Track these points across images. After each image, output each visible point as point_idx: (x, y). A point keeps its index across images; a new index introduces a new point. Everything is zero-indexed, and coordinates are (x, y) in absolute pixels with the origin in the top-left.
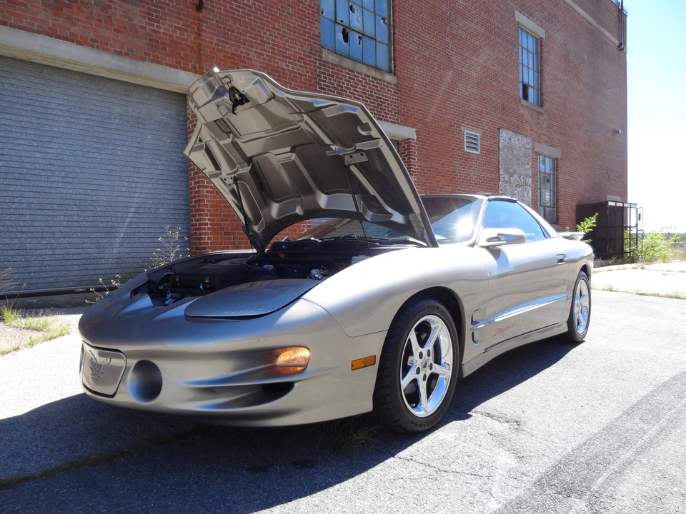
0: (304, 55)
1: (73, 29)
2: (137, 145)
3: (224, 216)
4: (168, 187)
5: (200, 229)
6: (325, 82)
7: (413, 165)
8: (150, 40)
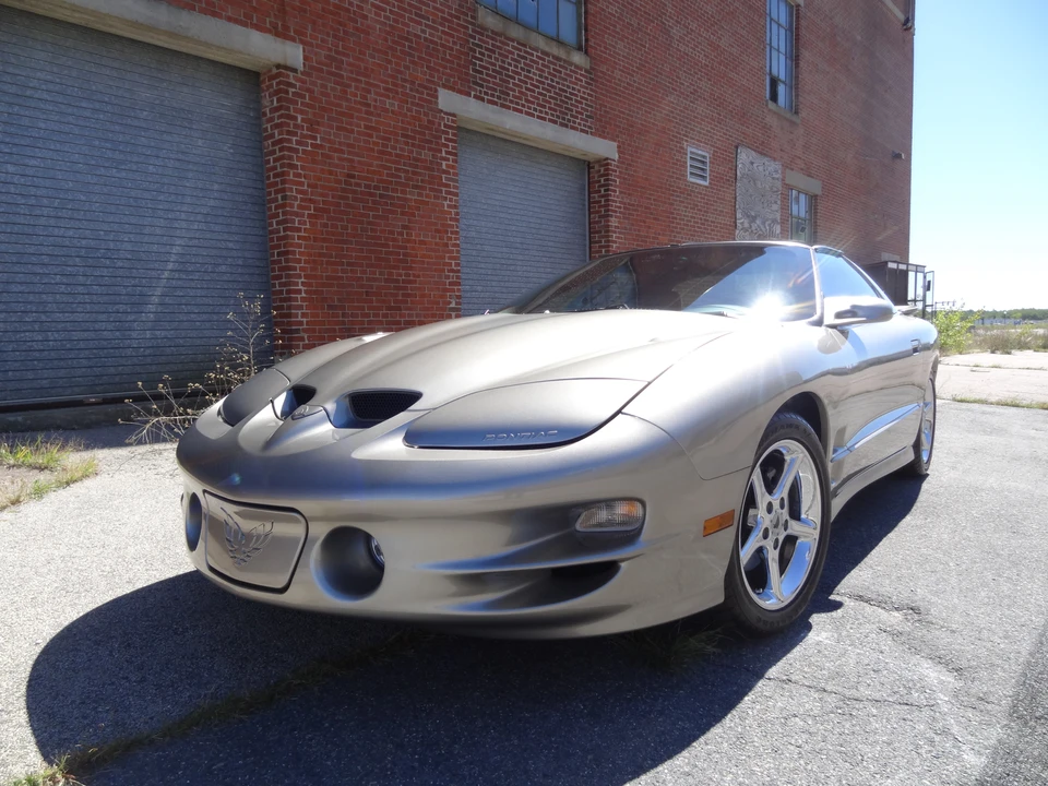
0: (450, 15)
2: (181, 156)
3: (328, 278)
4: (234, 229)
5: (290, 299)
6: (481, 60)
7: (614, 201)
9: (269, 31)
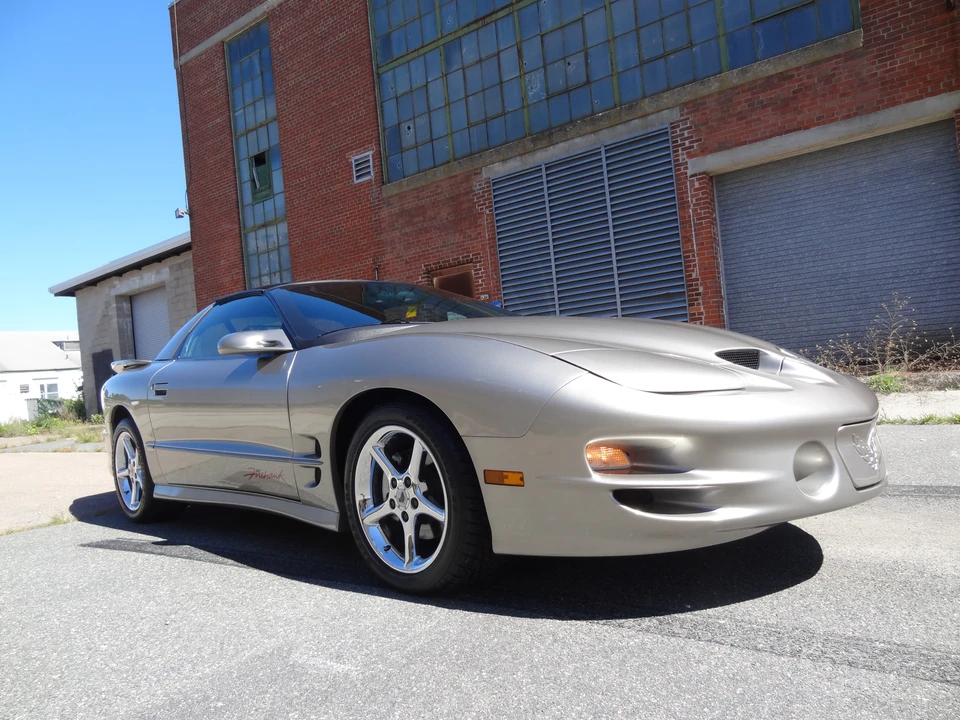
2: (891, 201)
8: (883, 84)
9: (945, 91)
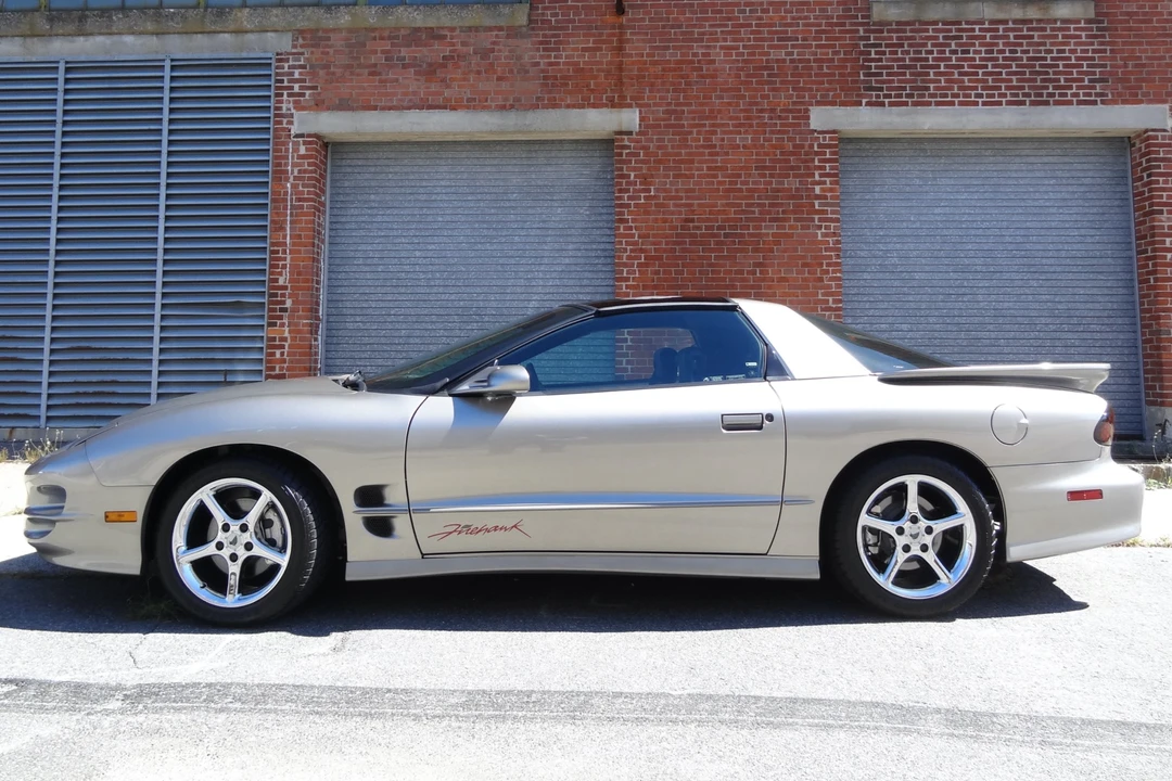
0: (830, 25)
1: (447, 93)
6: (879, 60)
8: (545, 78)
9: (606, 106)
